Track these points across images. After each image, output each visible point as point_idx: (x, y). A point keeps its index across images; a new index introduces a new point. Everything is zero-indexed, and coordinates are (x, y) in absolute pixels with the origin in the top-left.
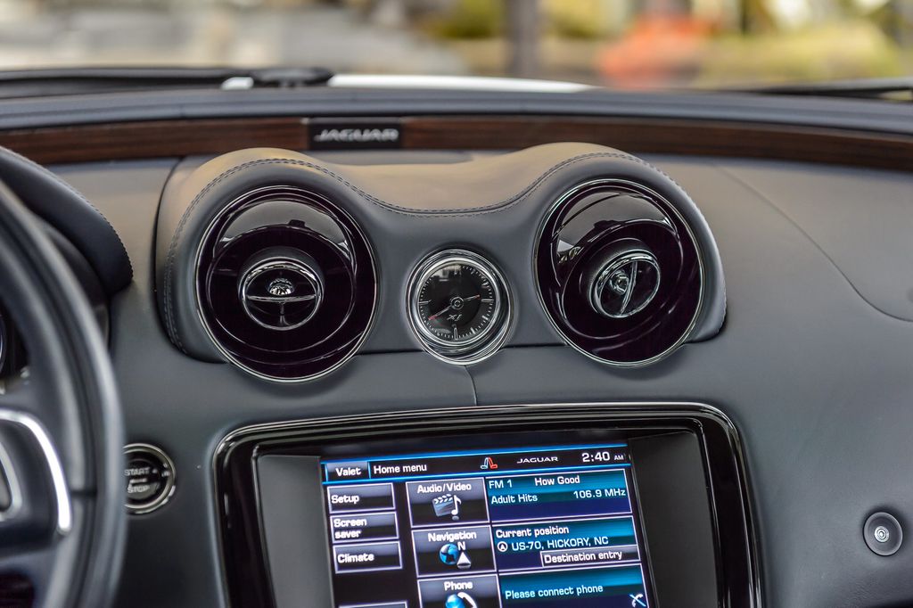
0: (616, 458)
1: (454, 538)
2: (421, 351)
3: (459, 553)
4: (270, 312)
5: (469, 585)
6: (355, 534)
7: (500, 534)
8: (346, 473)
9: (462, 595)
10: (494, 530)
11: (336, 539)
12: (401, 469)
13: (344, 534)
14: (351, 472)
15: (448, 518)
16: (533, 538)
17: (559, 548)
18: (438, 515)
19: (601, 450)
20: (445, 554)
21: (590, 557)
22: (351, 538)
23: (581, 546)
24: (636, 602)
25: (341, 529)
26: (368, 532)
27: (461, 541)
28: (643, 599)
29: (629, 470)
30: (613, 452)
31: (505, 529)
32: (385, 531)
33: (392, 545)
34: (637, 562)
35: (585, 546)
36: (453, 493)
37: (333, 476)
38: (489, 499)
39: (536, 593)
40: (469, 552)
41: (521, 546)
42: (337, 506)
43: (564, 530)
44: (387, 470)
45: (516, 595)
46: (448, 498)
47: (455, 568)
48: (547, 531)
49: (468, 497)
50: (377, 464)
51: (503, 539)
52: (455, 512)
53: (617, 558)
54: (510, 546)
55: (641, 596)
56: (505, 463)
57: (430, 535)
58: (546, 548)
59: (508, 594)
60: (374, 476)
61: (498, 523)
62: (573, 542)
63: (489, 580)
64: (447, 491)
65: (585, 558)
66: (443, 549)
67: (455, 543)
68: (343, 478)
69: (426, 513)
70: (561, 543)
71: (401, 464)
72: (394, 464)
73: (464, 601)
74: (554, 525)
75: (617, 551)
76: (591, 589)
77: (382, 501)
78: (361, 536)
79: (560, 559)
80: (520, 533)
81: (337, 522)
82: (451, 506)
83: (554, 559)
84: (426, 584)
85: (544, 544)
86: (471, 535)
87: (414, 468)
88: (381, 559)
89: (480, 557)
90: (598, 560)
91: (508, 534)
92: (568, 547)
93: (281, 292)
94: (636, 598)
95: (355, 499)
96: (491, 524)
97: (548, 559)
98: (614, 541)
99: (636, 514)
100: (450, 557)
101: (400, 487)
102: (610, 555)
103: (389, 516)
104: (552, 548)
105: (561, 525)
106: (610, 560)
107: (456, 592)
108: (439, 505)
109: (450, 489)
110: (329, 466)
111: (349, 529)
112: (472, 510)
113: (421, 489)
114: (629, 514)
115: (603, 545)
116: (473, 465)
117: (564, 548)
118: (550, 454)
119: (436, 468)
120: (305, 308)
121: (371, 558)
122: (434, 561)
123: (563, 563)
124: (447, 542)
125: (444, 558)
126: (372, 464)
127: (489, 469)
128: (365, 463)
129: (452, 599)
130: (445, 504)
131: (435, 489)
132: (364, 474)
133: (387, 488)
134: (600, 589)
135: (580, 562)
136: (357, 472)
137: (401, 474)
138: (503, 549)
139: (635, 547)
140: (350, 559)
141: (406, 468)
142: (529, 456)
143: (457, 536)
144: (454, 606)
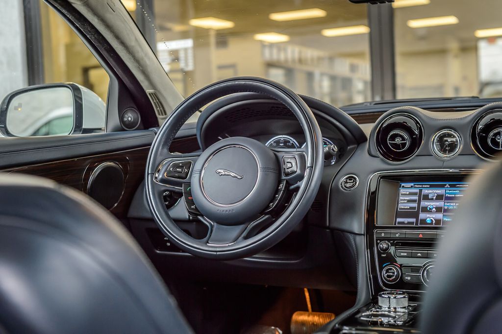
2: (433, 156)
3: (433, 208)
4: (396, 146)
5: (434, 216)
6: (406, 201)
7: (446, 204)
8: (407, 186)
11: (400, 202)
14: (409, 186)
15: (432, 199)
18: (430, 198)
22: (404, 202)
25: (402, 200)
26: (409, 201)
32: (414, 201)
33: (415, 205)
37: (403, 187)
38: (445, 195)
40: (436, 208)
41: (451, 207)
42: (402, 194)
44: (418, 186)
45: (446, 220)
46: (434, 194)
47: (431, 212)
49: (440, 194)
50: (416, 185)
52: (435, 198)
56: (451, 186)
57: (426, 203)
59: (444, 219)
60: (414, 187)
61: (446, 201)
63: (439, 216)
64: (433, 192)
66: (429, 207)
67: (433, 205)
68: (406, 187)
69: (426, 198)
71: (422, 185)
72: (420, 185)
73: (432, 220)
77: (415, 194)
80: (452, 204)
81: (401, 198)
82: (434, 196)
84: (422, 216)
86: (438, 204)
87: (426, 186)
88: (411, 208)
89: (439, 210)
91: (448, 204)
93: (398, 141)
95: (408, 193)
96: (444, 201)
100: (430, 209)
101: (421, 191)
103: (416, 198)
107: (430, 218)
108: (430, 196)
109: (435, 192)
110: (403, 185)
111: (404, 200)
112: (439, 197)
113: (426, 191)
116: (443, 186)
118: (466, 184)
119: (432, 186)
120: (404, 145)
121: (409, 207)
122: (425, 210)
124: (431, 205)
125: (428, 209)
126: (414, 184)
127: (447, 187)
128: (412, 184)
129: (428, 219)
130: (432, 196)
131: (430, 192)
132: (412, 187)
133: (417, 191)
137: (422, 187)
138: (446, 208)
140: (403, 207)
141: (423, 186)
142: (459, 184)
143: (434, 204)
144: (428, 221)
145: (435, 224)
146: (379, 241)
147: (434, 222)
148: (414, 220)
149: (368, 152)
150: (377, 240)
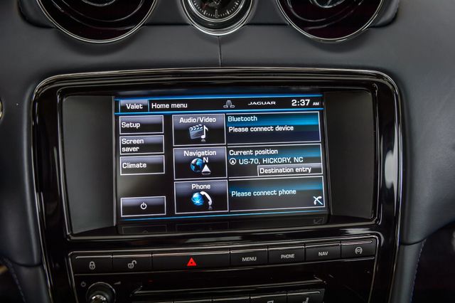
0: (314, 104)
1: (200, 154)
2: (188, 25)
3: (203, 165)
5: (208, 187)
6: (136, 149)
7: (232, 153)
8: (133, 107)
9: (203, 193)
10: (228, 150)
11: (122, 152)
12: (170, 106)
13: (128, 149)
14: (137, 107)
15: (198, 141)
16: (253, 156)
17: (270, 164)
18: (192, 138)
19: (305, 98)
20: (195, 165)
21: (290, 171)
22: (132, 152)
23: (284, 163)
24: (317, 202)
25: (126, 146)
26: (144, 148)
27: (206, 157)
28: (321, 200)
29: (321, 112)
30: (313, 100)
31: (236, 150)
32: (154, 147)
33: (159, 158)
34: (321, 175)
35: (287, 163)
36: (204, 124)
37: (124, 109)
38: (227, 128)
39: (252, 194)
40: (209, 165)
41: (245, 162)
42: (125, 130)
43: (275, 152)
44: (160, 106)
45: (238, 194)
46: (200, 127)
47: (200, 175)
48: (264, 152)
49: (214, 127)
50: (154, 102)
51: (234, 156)
52: (203, 137)
53: (307, 172)
54: (238, 161)
55: (320, 197)
56: (240, 104)
57: (185, 152)
58: (262, 164)
59: (233, 193)
60: (151, 110)
61: (232, 145)
62: (280, 160)
63: (221, 184)
64: (199, 122)
65: (287, 171)
66: (193, 162)
67: (202, 158)
68: (130, 110)
70: (272, 160)
71: (170, 102)
72: (165, 102)
73: (204, 197)
74: (268, 148)
75: (307, 167)
76: (288, 192)
77: (155, 128)
78: (139, 151)
79: (271, 171)
80: (245, 153)
81: (123, 140)
82: (201, 133)
83: (266, 171)
84: (180, 185)
85: (261, 161)
86: (213, 153)
87: (179, 106)
88: (151, 167)
89: (217, 167)
90: (295, 172)
91: (237, 153)
92: (276, 163)
94: (317, 199)
95: (137, 126)
96: (226, 146)
97: (262, 171)
98: (306, 160)
99: (324, 143)
100: (197, 168)
101: (168, 119)
102: (303, 170)
103: (159, 138)
104: (265, 164)
105: (273, 148)
106: (303, 173)
107: (199, 191)
108: (192, 134)
109: (202, 121)
110: (122, 102)
111: (132, 145)
112: (215, 135)
113: (182, 120)
114: (319, 143)
115: (299, 163)
116: (218, 105)
117: (273, 164)
118: (270, 100)
119: (194, 106)
121: (145, 166)
122: (186, 170)
123: (272, 174)
124: (196, 157)
125: (193, 168)
126: (151, 102)
127: (229, 108)
128: (145, 101)
129: (196, 195)
130: (197, 131)
131: (191, 120)
132: (145, 108)
133: (159, 118)
134: (294, 192)
135: (283, 173)
136: (140, 107)
137: (170, 109)
138: (233, 163)
139: (321, 165)
140: (130, 166)
141: (173, 105)
142: (256, 100)
143: (203, 153)
144: (196, 199)
145: (215, 207)
146: (83, 284)
147: (210, 203)
148: (161, 199)
149: (19, 9)
150: (78, 280)
